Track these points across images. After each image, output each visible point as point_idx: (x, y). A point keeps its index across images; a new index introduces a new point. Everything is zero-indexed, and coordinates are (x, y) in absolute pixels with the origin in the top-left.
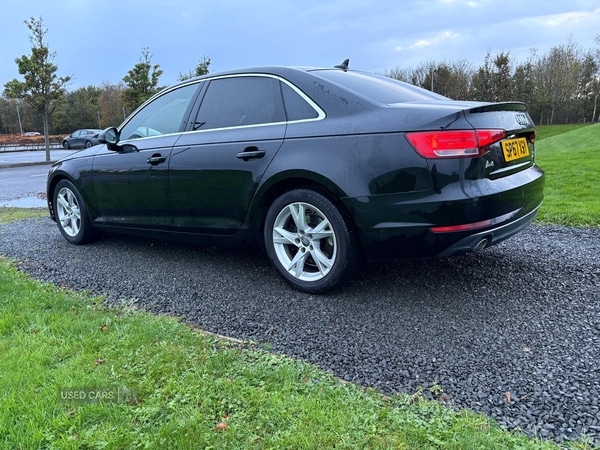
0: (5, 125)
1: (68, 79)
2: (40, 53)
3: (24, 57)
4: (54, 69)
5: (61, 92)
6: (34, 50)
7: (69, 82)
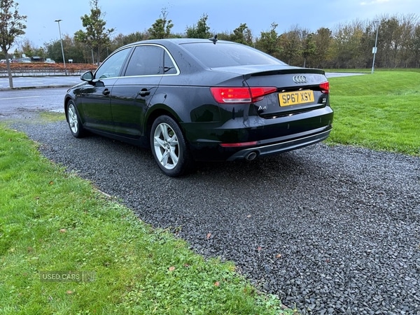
0: (85, 57)
1: (112, 30)
2: (96, 13)
3: (86, 16)
4: (104, 24)
5: (108, 39)
6: (92, 11)
7: (113, 32)
